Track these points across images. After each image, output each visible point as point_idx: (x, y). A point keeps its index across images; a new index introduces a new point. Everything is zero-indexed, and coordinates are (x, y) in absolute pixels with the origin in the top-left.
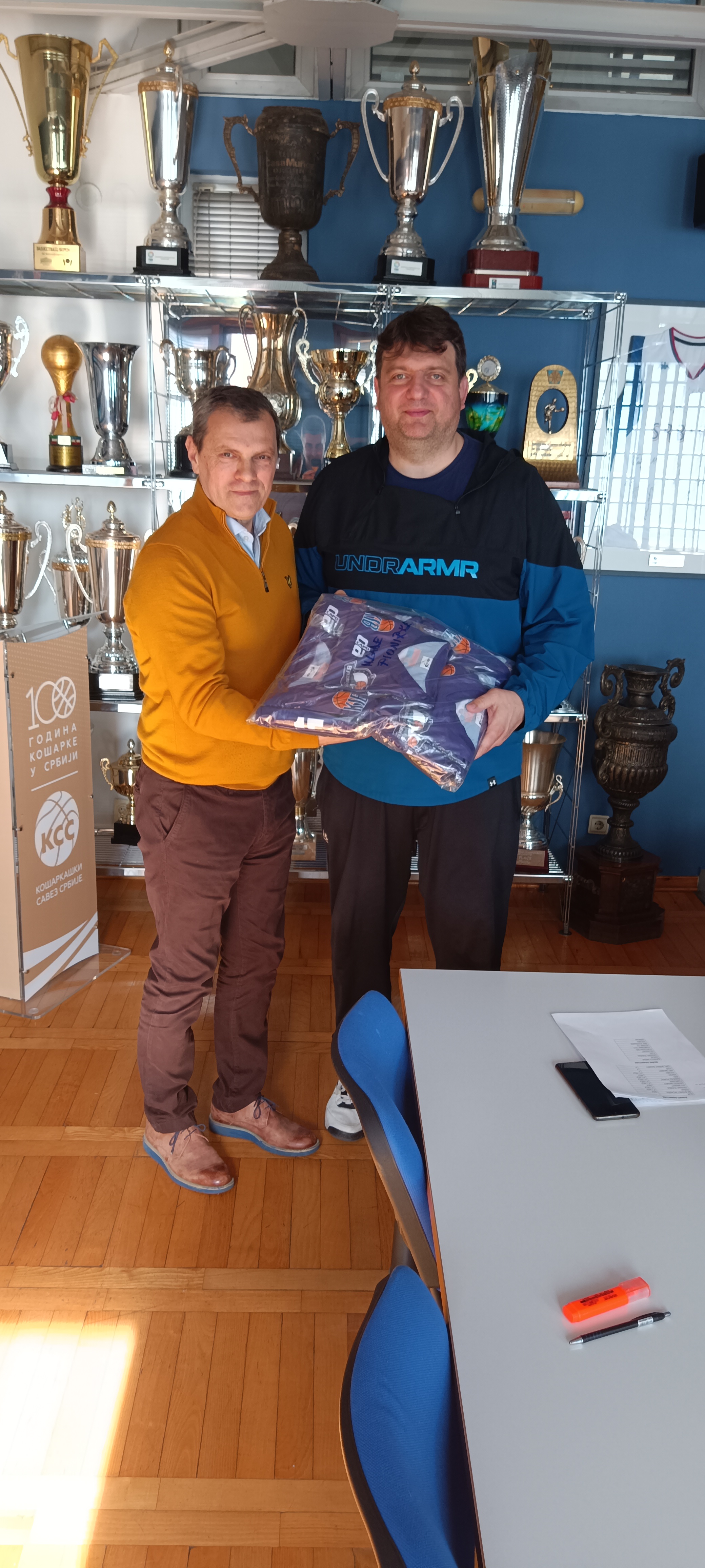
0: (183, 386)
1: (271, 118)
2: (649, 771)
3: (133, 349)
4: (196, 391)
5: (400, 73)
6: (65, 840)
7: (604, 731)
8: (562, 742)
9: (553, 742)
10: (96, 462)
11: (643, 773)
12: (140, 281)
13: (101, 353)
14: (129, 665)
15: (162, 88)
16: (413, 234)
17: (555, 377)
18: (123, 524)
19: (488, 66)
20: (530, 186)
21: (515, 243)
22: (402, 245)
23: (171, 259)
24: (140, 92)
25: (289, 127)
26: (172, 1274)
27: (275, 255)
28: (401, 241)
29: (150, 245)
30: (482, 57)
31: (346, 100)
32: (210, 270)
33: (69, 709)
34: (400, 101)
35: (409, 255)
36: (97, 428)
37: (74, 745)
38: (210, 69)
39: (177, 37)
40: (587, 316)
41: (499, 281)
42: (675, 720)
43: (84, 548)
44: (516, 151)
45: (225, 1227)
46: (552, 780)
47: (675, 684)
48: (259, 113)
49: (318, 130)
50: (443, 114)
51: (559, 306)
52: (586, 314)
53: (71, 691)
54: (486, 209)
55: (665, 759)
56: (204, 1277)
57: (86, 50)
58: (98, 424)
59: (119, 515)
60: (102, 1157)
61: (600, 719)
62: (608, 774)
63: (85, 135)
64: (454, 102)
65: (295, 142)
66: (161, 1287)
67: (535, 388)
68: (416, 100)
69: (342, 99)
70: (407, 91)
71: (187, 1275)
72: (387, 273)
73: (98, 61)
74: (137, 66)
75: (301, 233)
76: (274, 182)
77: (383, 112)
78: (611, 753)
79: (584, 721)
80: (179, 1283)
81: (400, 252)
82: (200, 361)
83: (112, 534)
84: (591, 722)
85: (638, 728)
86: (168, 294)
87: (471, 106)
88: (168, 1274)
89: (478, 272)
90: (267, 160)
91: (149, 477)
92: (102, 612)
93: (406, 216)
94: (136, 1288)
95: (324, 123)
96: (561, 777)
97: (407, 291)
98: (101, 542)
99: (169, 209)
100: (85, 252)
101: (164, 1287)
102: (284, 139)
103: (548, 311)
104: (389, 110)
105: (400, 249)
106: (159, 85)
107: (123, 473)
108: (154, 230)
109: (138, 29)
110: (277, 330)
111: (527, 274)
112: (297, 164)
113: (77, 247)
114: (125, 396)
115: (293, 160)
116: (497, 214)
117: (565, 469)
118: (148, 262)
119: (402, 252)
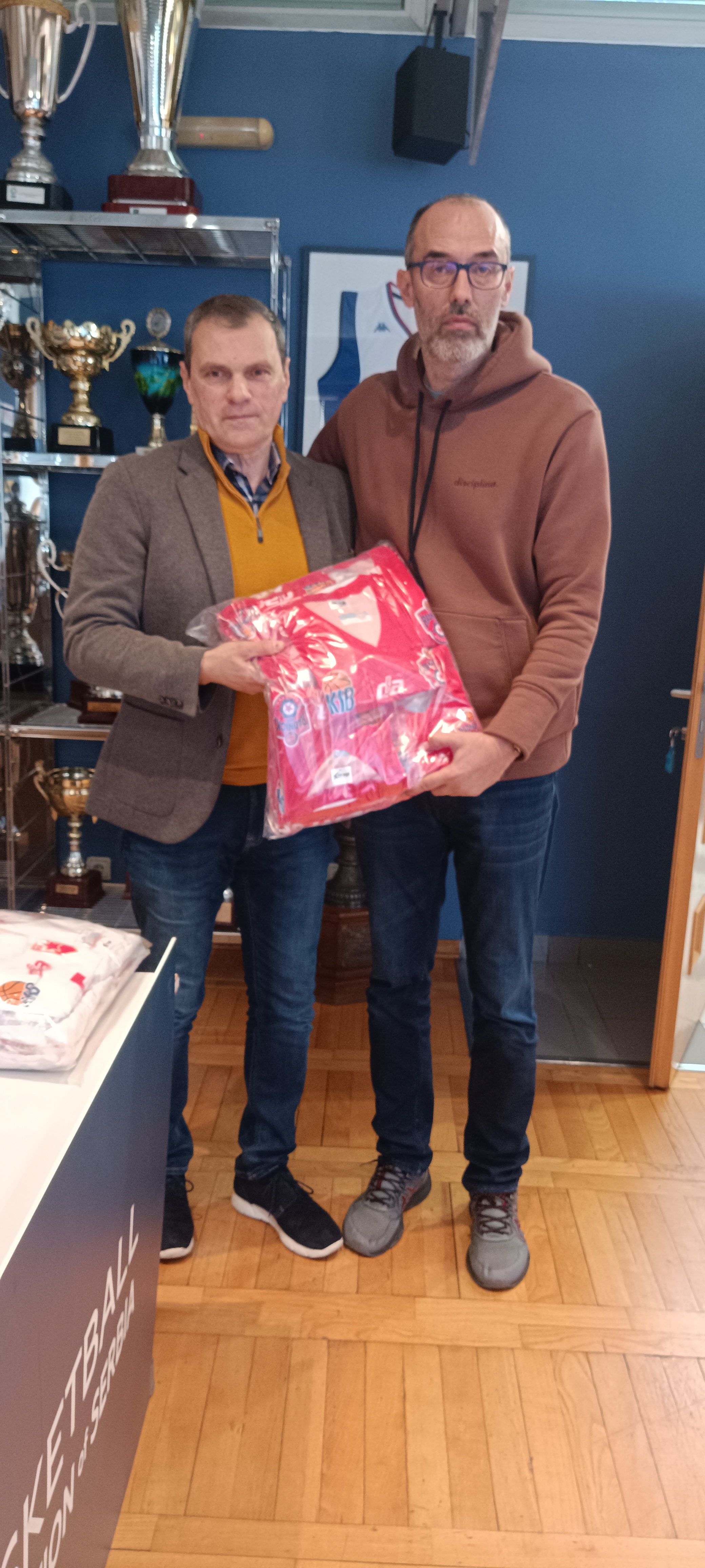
16: (41, 158)
21: (169, 169)
22: (25, 169)
28: (26, 165)
35: (31, 181)
41: (142, 210)
50: (70, 20)
64: (85, 6)
81: (22, 177)
89: (121, 201)
93: (32, 138)
105: (21, 174)
111: (178, 202)
119: (25, 177)
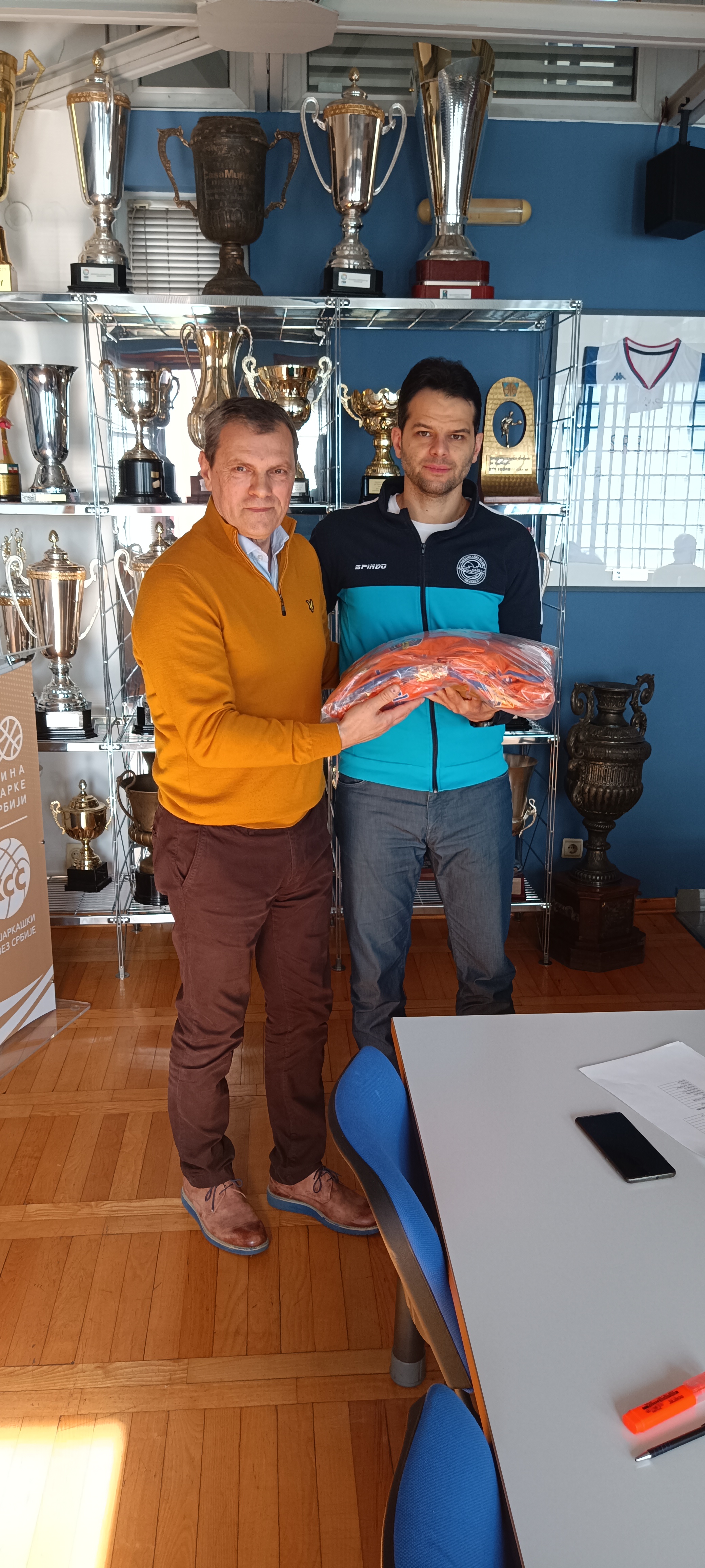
0: (124, 408)
1: (207, 129)
2: (624, 791)
3: (71, 370)
4: (139, 413)
5: (338, 83)
6: (16, 890)
7: (576, 751)
8: (533, 764)
9: (525, 765)
10: (35, 489)
11: (618, 793)
12: (76, 298)
13: (36, 375)
14: (78, 701)
15: (93, 99)
16: (359, 246)
17: (511, 388)
18: (66, 554)
19: (431, 74)
20: (477, 196)
21: (465, 253)
22: (348, 257)
23: (108, 276)
24: (69, 104)
25: (227, 137)
26: (151, 1367)
27: (216, 272)
28: (347, 253)
29: (85, 262)
30: (423, 65)
31: (284, 111)
32: (148, 289)
33: (15, 750)
34: (341, 109)
35: (356, 267)
36: (35, 454)
37: (22, 788)
38: (141, 82)
39: (106, 47)
40: (539, 328)
41: (450, 292)
42: (648, 737)
43: (26, 581)
44: (462, 158)
45: (207, 1310)
46: (525, 804)
47: (645, 700)
48: (194, 123)
49: (256, 139)
50: (386, 122)
51: (512, 317)
52: (539, 325)
53: (17, 732)
54: (432, 219)
55: (640, 777)
56: (187, 1369)
57: (11, 62)
58: (36, 450)
59: (61, 545)
60: (68, 1237)
61: (573, 739)
62: (582, 795)
63: (13, 150)
64: (397, 110)
65: (233, 153)
66: (141, 1383)
67: (491, 402)
68: (357, 107)
69: (279, 111)
70: (348, 100)
71: (168, 1367)
72: (334, 286)
73: (24, 74)
74: (66, 79)
75: (242, 247)
76: (213, 195)
77: (324, 121)
78: (584, 773)
79: (556, 741)
80: (161, 1378)
81: (346, 264)
82: (142, 382)
83: (55, 564)
84: (563, 743)
85: (611, 747)
86: (105, 315)
87: (413, 115)
88: (148, 1368)
89: (427, 283)
90: (205, 172)
91: (93, 504)
92: (48, 646)
93: (352, 227)
94: (113, 1387)
95: (262, 133)
96: (534, 801)
97: (355, 303)
98: (44, 573)
99: (103, 224)
100: (16, 272)
101: (144, 1383)
102: (221, 150)
103: (499, 323)
104: (330, 118)
105: (346, 261)
106: (89, 96)
107: (65, 500)
108: (88, 247)
109: (64, 41)
110: (221, 347)
111: (478, 284)
112: (237, 176)
113: (8, 266)
114: (64, 420)
115: (232, 171)
116: (444, 223)
117: (525, 483)
118: (83, 280)
119: (349, 264)
